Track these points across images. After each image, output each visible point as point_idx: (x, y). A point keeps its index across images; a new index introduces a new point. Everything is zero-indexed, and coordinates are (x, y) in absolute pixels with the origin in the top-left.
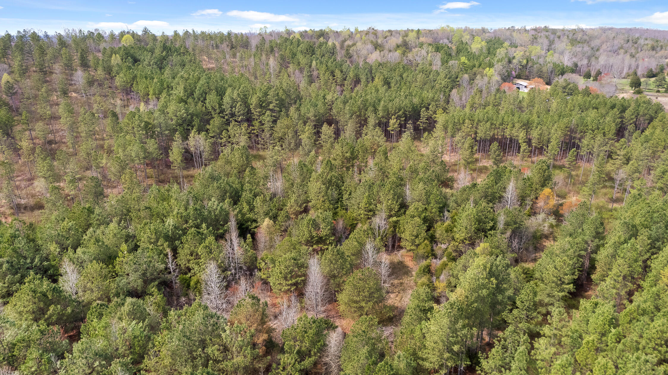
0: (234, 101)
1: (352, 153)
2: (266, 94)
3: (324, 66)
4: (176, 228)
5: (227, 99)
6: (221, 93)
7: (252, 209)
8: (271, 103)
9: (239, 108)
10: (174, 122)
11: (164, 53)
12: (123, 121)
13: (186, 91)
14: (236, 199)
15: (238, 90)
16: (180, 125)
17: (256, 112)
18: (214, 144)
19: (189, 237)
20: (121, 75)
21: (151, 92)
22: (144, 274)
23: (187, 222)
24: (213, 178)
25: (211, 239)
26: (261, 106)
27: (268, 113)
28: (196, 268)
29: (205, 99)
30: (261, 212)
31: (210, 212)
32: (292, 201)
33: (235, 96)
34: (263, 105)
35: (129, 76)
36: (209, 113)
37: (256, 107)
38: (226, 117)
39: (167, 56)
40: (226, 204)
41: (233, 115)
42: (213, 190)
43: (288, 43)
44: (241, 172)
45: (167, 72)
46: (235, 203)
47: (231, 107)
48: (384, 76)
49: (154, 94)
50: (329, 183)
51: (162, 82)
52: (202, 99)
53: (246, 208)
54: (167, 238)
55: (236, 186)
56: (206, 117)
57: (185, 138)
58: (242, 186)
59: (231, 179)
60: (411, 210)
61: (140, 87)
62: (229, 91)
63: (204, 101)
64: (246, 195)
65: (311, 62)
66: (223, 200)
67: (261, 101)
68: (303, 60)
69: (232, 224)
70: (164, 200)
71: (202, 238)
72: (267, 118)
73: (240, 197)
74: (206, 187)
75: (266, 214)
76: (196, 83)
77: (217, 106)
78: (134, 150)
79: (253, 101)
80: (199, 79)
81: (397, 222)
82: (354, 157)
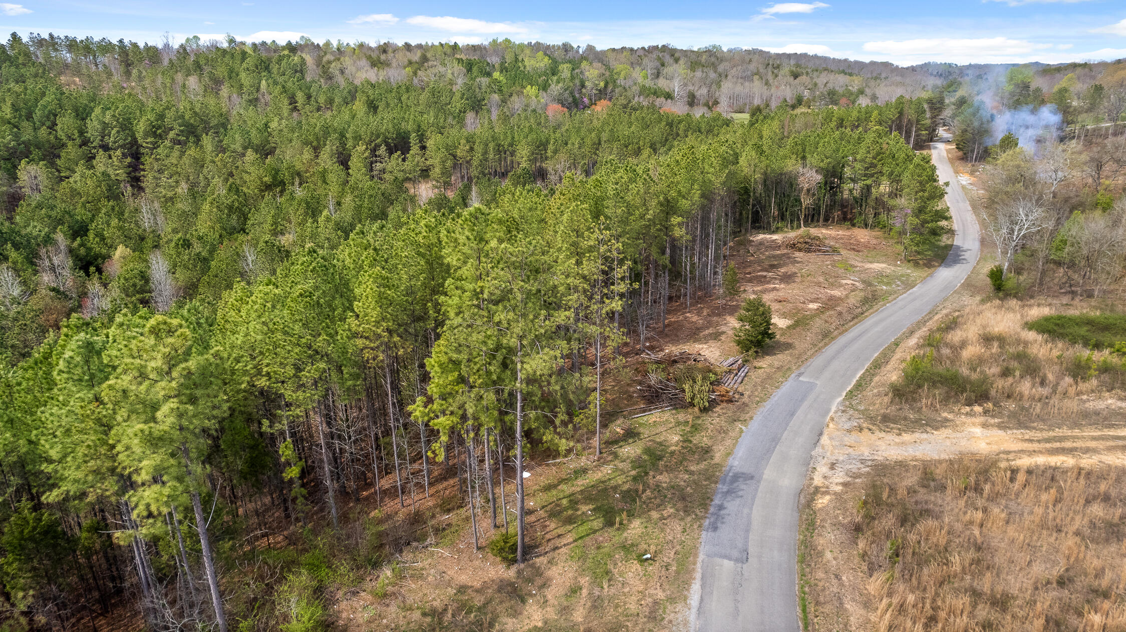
0: (105, 125)
2: (161, 117)
3: (280, 87)
5: (93, 123)
6: (82, 114)
8: (171, 129)
9: (115, 137)
13: (19, 112)
15: (114, 111)
16: (6, 160)
17: (145, 142)
26: (155, 135)
27: (167, 144)
29: (54, 124)
33: (108, 118)
34: (157, 132)
36: (61, 144)
37: (146, 134)
38: (94, 151)
41: (105, 147)
43: (228, 58)
47: (102, 136)
52: (48, 123)
62: (97, 111)
63: (51, 127)
67: (154, 127)
68: (247, 80)
76: (36, 100)
77: (77, 135)
79: (141, 127)
80: (43, 94)
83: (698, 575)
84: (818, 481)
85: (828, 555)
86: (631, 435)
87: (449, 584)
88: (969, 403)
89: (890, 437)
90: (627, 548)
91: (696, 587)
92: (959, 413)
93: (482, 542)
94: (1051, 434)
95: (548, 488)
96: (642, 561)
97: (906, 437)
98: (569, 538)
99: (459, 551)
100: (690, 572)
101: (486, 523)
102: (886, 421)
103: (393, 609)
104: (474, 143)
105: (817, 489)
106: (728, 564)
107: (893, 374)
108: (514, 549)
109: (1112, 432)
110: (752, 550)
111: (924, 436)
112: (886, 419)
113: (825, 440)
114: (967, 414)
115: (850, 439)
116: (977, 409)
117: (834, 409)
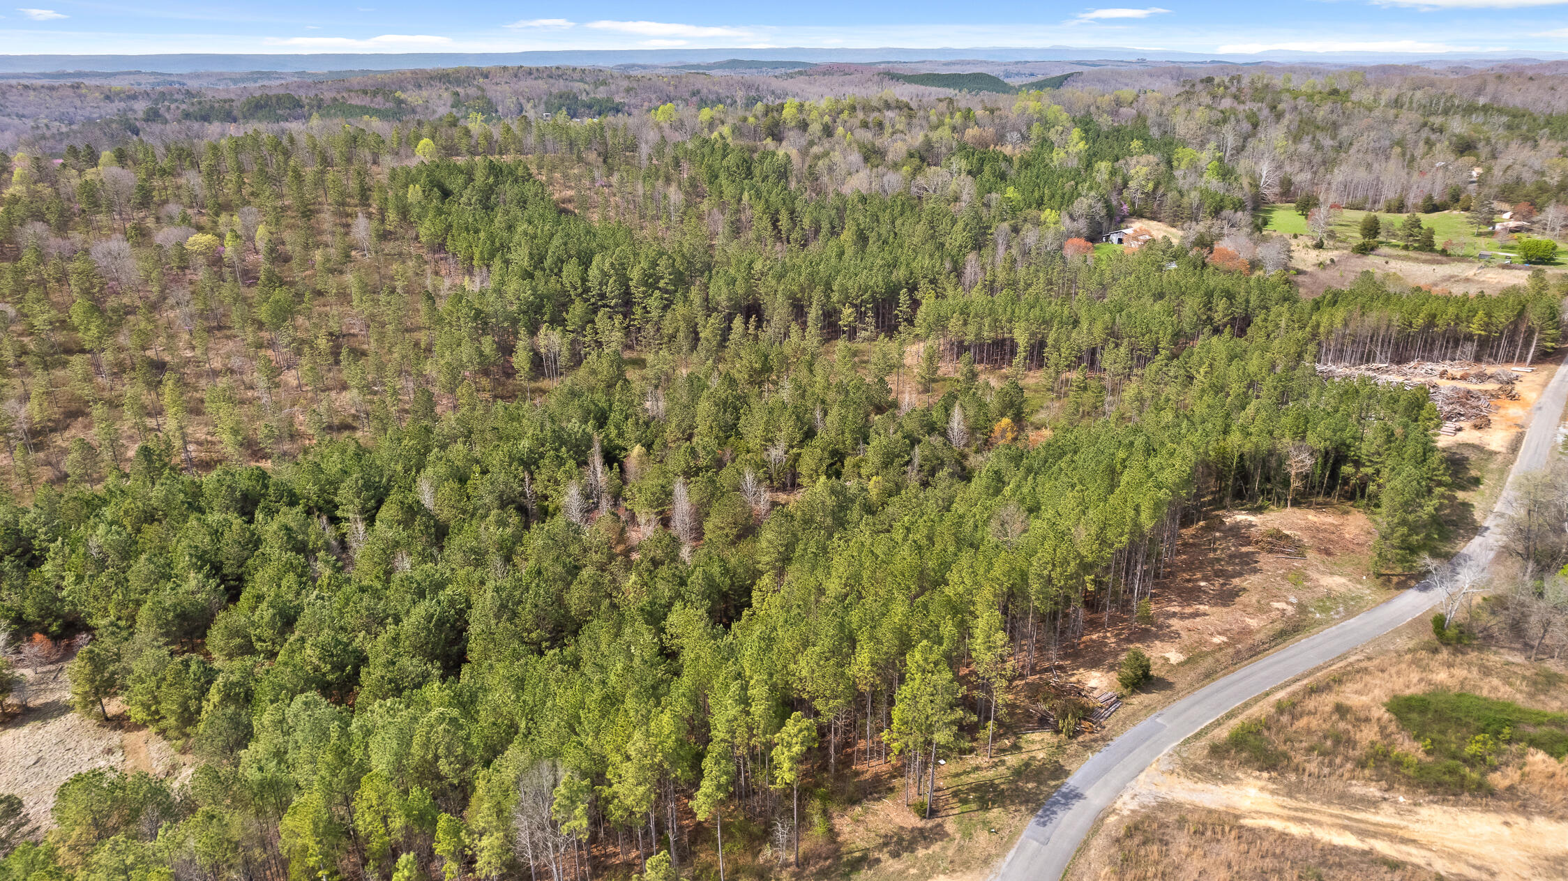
0: (605, 274)
1: (764, 364)
2: (654, 264)
3: (763, 201)
4: (531, 451)
5: (593, 272)
6: (586, 262)
7: (621, 435)
8: (662, 277)
9: (611, 288)
10: (515, 308)
11: (491, 180)
12: (443, 306)
13: (531, 258)
14: (602, 420)
15: (611, 258)
16: (525, 313)
17: (637, 292)
18: (573, 342)
19: (547, 461)
20: (427, 223)
21: (477, 256)
22: (501, 497)
23: (543, 445)
24: (573, 394)
25: (571, 463)
26: (646, 284)
27: (657, 293)
28: (555, 495)
29: (560, 270)
30: (633, 437)
31: (570, 435)
32: (673, 425)
33: (606, 266)
34: (650, 281)
35: (440, 226)
36: (565, 293)
37: (638, 284)
38: (593, 300)
39: (497, 183)
40: (589, 428)
41: (602, 296)
42: (574, 410)
43: (707, 150)
44: (610, 386)
45: (499, 220)
46: (601, 426)
47: (600, 284)
48: (858, 225)
49: (482, 259)
50: (724, 405)
51: (492, 238)
52: (556, 271)
53: (613, 433)
54: (522, 462)
55: (603, 404)
56: (562, 299)
57: (533, 332)
58: (611, 405)
59: (596, 396)
60: (817, 441)
61: (459, 244)
62: (597, 259)
63: (559, 274)
64: (614, 417)
65: (741, 194)
66: (586, 422)
67: (646, 275)
68: (729, 190)
69: (596, 448)
70: (512, 420)
71: (561, 462)
72: (654, 302)
73: (607, 418)
74: (564, 405)
75: (638, 441)
76: (547, 243)
77: (579, 283)
78: (466, 352)
79: (635, 274)
81: (799, 455)
82: (766, 368)
83: (1016, 846)
84: (1118, 805)
85: (1093, 851)
86: (1016, 748)
87: (890, 822)
88: (1261, 769)
89: (1189, 784)
90: (985, 823)
91: (1012, 852)
92: (1250, 775)
93: (910, 802)
94: (1305, 805)
95: (957, 775)
96: (990, 832)
97: (1200, 786)
98: (956, 811)
99: (898, 804)
100: (1013, 844)
101: (914, 790)
102: (1194, 770)
103: (861, 829)
104: (968, 315)
105: (1114, 810)
106: (1035, 844)
107: (1223, 733)
108: (925, 811)
109: (1348, 813)
110: (1052, 839)
111: (1213, 787)
112: (1196, 769)
113: (1142, 777)
114: (1256, 777)
115: (1158, 780)
116: (1265, 775)
117: (1165, 751)
